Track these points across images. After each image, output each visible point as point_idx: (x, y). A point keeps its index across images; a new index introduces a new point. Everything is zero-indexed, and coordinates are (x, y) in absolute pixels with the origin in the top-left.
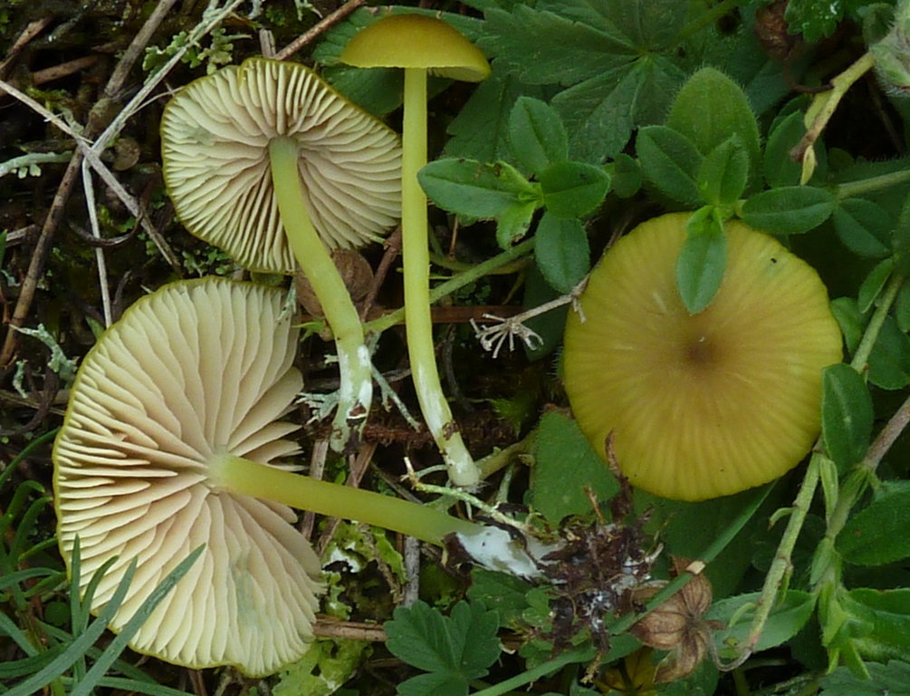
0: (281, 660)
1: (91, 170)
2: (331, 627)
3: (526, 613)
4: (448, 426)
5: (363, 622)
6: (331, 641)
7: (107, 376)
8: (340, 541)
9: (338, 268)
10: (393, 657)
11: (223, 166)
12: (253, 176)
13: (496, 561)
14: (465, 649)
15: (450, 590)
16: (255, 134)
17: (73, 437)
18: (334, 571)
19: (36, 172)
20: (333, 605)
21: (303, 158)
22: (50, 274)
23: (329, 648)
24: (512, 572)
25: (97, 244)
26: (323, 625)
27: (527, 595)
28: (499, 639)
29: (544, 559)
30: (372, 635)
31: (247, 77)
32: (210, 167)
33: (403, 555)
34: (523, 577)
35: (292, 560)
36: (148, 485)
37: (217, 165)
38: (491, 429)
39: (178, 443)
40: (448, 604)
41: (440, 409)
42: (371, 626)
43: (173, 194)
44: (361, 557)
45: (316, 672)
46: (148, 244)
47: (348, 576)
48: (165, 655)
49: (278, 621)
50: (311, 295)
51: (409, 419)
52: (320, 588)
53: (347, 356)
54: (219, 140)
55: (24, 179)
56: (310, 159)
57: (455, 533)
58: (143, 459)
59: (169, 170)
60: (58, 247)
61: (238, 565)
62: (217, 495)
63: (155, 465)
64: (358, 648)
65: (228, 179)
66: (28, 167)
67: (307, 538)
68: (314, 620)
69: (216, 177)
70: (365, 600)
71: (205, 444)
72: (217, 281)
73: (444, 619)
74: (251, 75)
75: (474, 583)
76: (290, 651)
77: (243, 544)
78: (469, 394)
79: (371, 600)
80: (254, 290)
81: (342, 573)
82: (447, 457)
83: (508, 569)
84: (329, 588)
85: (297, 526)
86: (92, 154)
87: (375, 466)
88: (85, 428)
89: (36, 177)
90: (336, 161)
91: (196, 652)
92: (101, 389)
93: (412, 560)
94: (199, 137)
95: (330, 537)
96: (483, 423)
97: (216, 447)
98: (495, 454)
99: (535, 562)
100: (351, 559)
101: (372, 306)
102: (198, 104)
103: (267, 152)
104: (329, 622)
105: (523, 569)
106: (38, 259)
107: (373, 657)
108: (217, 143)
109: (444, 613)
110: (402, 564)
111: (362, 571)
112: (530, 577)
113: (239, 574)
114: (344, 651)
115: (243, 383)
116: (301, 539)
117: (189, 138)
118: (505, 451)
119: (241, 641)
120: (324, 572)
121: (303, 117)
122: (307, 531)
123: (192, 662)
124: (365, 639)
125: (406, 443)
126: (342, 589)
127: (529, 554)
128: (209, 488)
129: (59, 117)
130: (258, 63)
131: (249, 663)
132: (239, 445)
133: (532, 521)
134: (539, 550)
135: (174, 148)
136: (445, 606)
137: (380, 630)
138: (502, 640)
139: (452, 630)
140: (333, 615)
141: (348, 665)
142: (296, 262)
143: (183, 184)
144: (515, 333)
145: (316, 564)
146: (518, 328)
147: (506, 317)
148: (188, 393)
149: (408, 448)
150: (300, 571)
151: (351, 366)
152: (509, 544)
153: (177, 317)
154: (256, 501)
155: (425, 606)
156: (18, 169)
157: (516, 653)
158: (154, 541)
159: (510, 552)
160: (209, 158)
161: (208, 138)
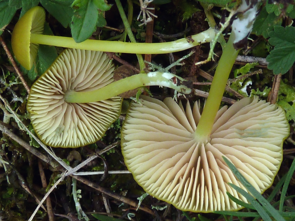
0: (283, 120)
1: (78, 171)
2: (273, 96)
3: (276, 14)
4: (188, 40)
5: (273, 82)
6: (279, 96)
7: (155, 182)
8: (238, 88)
9: (119, 80)
10: (289, 72)
11: (74, 122)
12: (79, 110)
13: (248, 27)
14: (289, 42)
15: (264, 44)
16: (61, 108)
17: (178, 200)
18: (251, 92)
19: (80, 191)
20: (264, 94)
21: (75, 89)
22: (121, 190)
23: (282, 97)
24: (254, 20)
25: (106, 173)
26: (272, 99)
27: (269, 13)
28: (286, 26)
29: (248, 4)
30: (278, 79)
31: (34, 110)
32: (73, 128)
33: (247, 63)
34: (257, 15)
35: (242, 111)
36: (202, 169)
37: (73, 125)
38: (198, 21)
39: (187, 154)
40: (270, 46)
41: (180, 43)
42: (275, 80)
43: (83, 144)
44: (246, 80)
45: (291, 103)
46: (111, 152)
47: (253, 86)
48: (275, 172)
49: (267, 119)
50: (130, 92)
51: (189, 55)
52: (256, 98)
53: (151, 82)
54: (62, 123)
55: (82, 196)
56: (75, 86)
57: (233, 44)
58: (192, 170)
59: (73, 145)
60: (111, 185)
61: (241, 134)
62: (211, 139)
63: (195, 165)
64: (283, 85)
65: (80, 121)
66: (78, 194)
67: (235, 102)
68: (269, 103)
69: (78, 126)
70: (264, 80)
71: (189, 142)
72: (124, 130)
73: (275, 49)
74: (34, 109)
75: (262, 35)
76: (280, 116)
77: (233, 131)
78: (184, 29)
79: (264, 77)
80: (130, 114)
81: (252, 88)
82: (202, 42)
83: (252, 22)
84: (257, 95)
85: (229, 105)
86: (71, 171)
87: (209, 70)
88: (175, 194)
89: (81, 191)
90: (75, 75)
91: (275, 158)
92: (160, 186)
93: (249, 59)
94: (60, 132)
95: (236, 92)
96: (195, 24)
97: (192, 137)
98: (208, 21)
99: (249, 9)
100: (246, 84)
101: (136, 67)
102: (46, 131)
103: (69, 104)
104: (271, 96)
105: (253, 15)
106: (113, 195)
107: (288, 79)
108: (64, 124)
109: (273, 49)
110: (250, 64)
111: (252, 80)
112: (257, 12)
113: (245, 134)
114: (284, 91)
115: (168, 124)
116: (236, 104)
117: (60, 136)
118: (207, 16)
119: (273, 137)
120: (250, 96)
121: (55, 88)
122: (233, 101)
123: (280, 161)
124: (280, 82)
125: (200, 57)
126: (258, 89)
127: (245, 12)
128: (208, 143)
129: (56, 182)
130: (29, 105)
131: (283, 135)
132: (192, 128)
133: (230, 8)
134: (244, 7)
135: (63, 142)
136: (270, 48)
137: (277, 76)
138: (287, 25)
139: (280, 46)
140: (268, 94)
141: (290, 90)
142: (118, 96)
143: (80, 140)
144: (146, 7)
145: (246, 100)
146: (144, 5)
147: (140, 10)
148: (168, 148)
149: (202, 56)
150: (247, 108)
151: (156, 81)
152: (241, 20)
153: (135, 148)
154: (215, 124)
155: (269, 56)
156: (78, 198)
157: (293, 20)
158: (226, 171)
159: (244, 20)
160: (70, 128)
161: (61, 128)
